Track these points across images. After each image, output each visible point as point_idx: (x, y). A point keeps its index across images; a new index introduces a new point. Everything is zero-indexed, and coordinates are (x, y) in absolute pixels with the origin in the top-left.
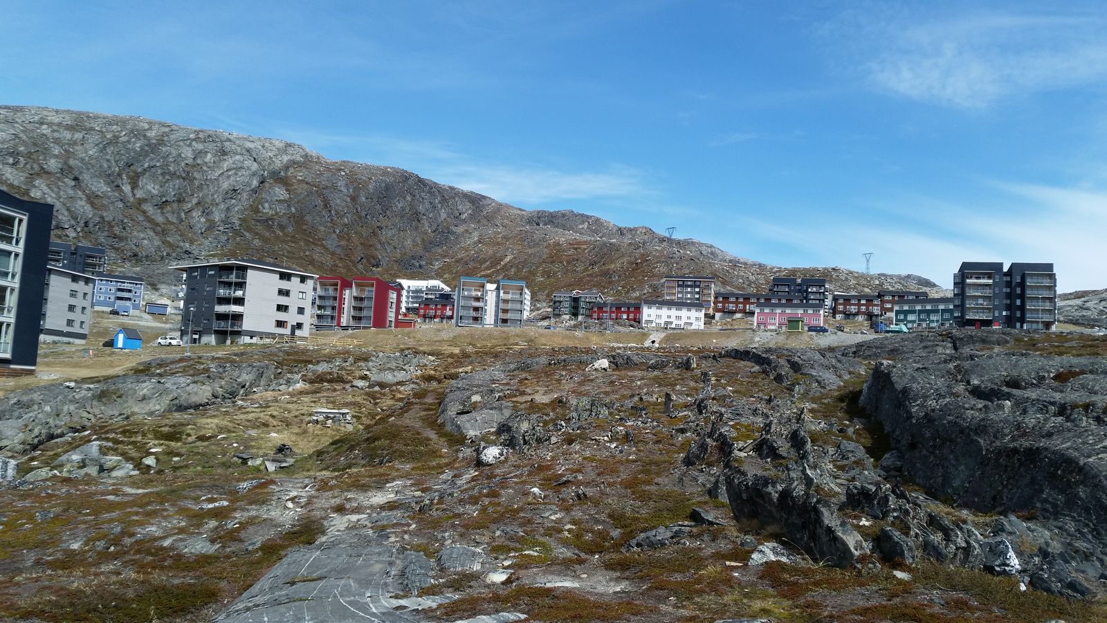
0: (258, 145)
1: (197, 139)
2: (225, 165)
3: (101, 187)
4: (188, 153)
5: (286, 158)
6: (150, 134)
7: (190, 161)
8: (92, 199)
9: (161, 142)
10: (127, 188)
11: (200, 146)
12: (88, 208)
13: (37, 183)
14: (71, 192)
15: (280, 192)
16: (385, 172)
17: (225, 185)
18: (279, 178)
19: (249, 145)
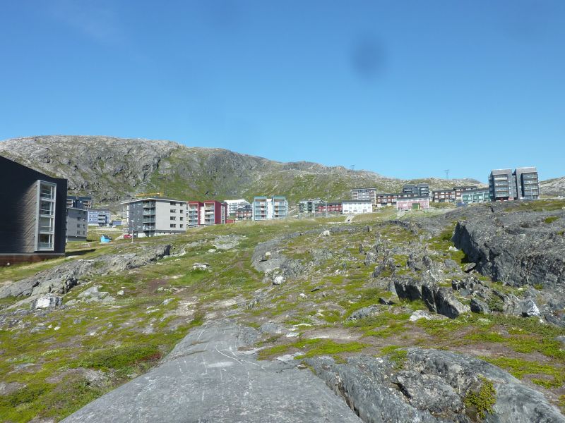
0: (156, 144)
1: (128, 144)
2: (142, 154)
5: (169, 148)
6: (107, 143)
7: (126, 154)
8: (84, 175)
9: (113, 146)
12: (82, 179)
13: (58, 170)
14: (74, 173)
15: (168, 165)
16: (215, 151)
18: (167, 157)
19: (152, 144)
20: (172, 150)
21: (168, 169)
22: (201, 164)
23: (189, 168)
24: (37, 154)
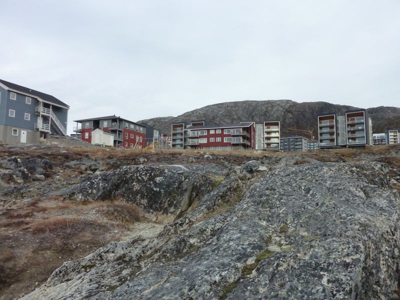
2: (274, 110)
7: (265, 110)
15: (290, 115)
18: (288, 111)
19: (278, 103)
20: (291, 106)
21: (290, 118)
22: (312, 113)
23: (304, 116)
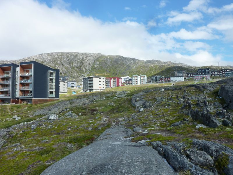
0: (93, 54)
1: (82, 55)
2: (88, 59)
3: (67, 65)
4: (81, 57)
5: (98, 56)
6: (74, 55)
7: (82, 59)
8: (66, 67)
9: (76, 56)
10: (71, 65)
11: (83, 56)
12: (65, 69)
13: (56, 66)
14: (62, 67)
15: (98, 63)
16: (116, 56)
17: (88, 63)
18: (97, 60)
19: (91, 55)
20: (99, 57)
21: (98, 64)
22: (111, 62)
23: (106, 64)
24: (48, 60)
